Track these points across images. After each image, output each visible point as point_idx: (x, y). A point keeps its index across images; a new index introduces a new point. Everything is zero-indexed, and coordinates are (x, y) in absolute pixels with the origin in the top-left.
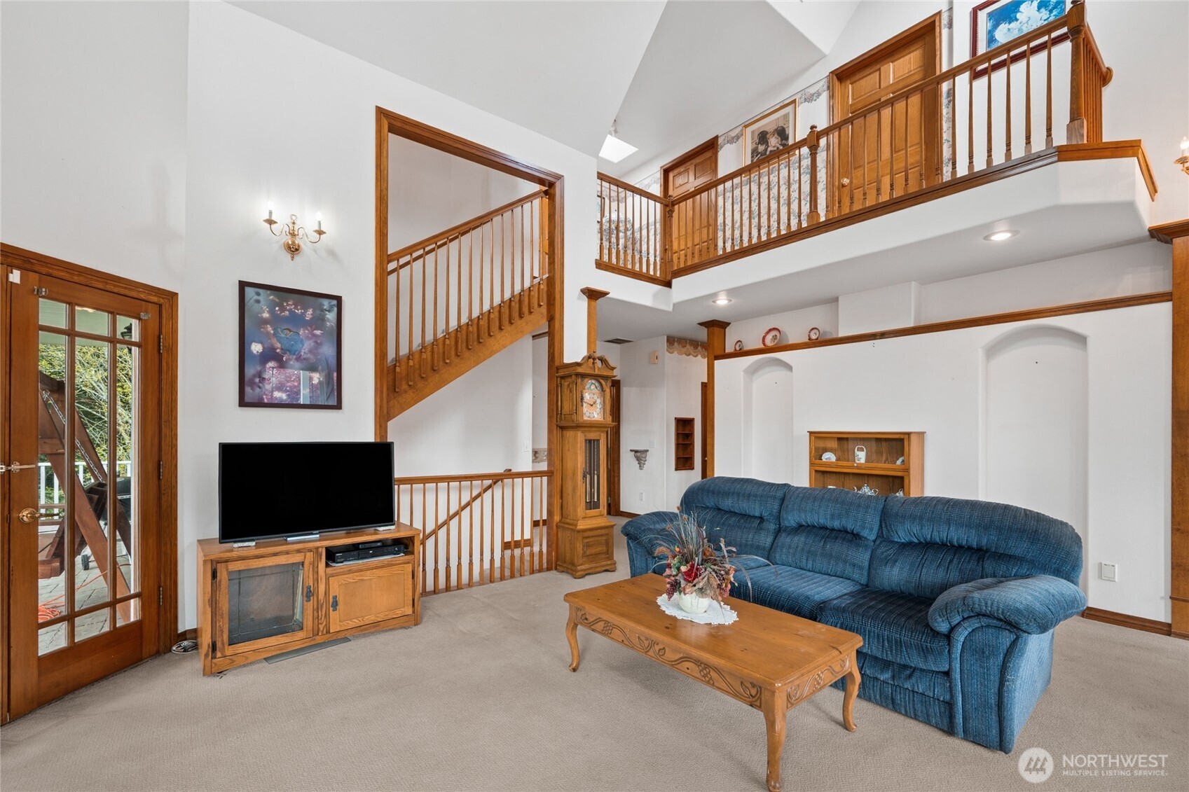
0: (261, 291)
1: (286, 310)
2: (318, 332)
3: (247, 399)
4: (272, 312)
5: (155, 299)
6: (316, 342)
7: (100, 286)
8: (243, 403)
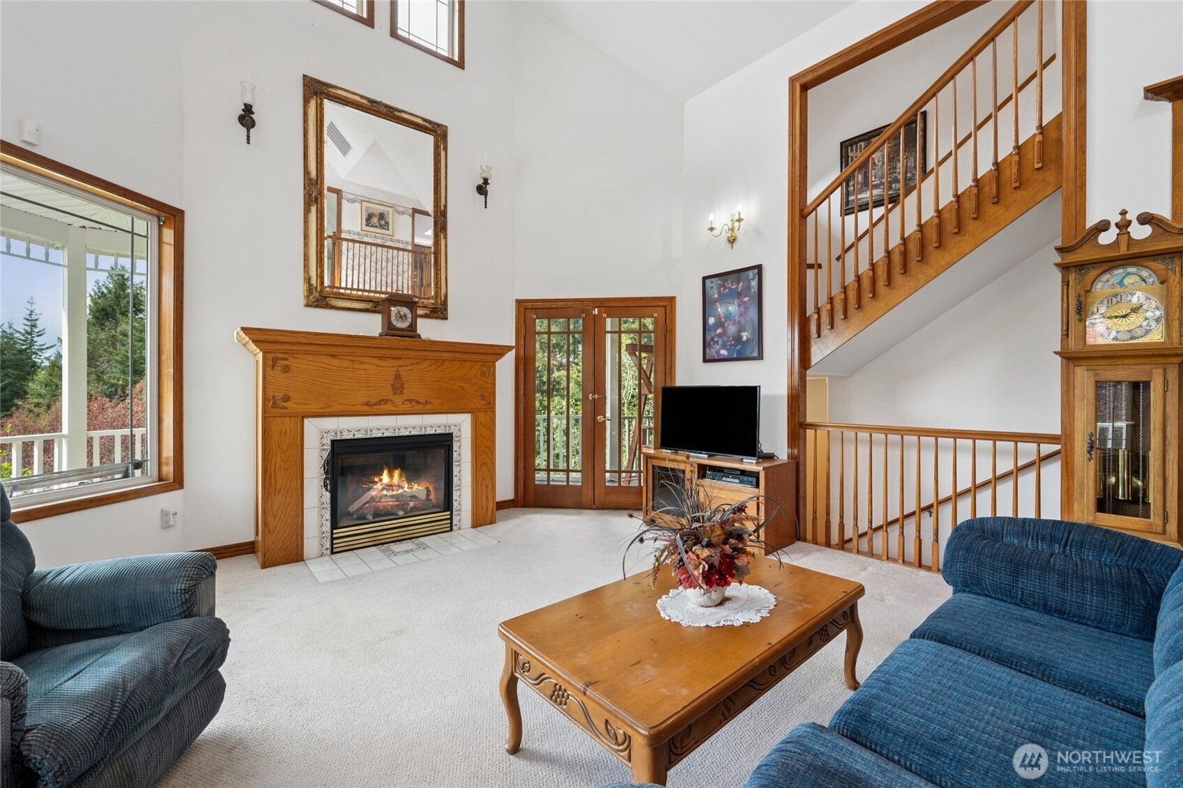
0: (713, 279)
1: (727, 288)
2: (746, 299)
3: (707, 358)
4: (719, 293)
5: (662, 304)
6: (745, 307)
7: (633, 305)
8: (706, 360)
